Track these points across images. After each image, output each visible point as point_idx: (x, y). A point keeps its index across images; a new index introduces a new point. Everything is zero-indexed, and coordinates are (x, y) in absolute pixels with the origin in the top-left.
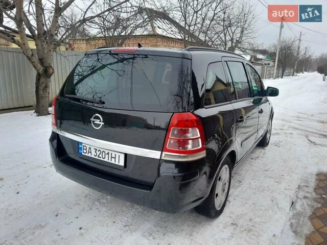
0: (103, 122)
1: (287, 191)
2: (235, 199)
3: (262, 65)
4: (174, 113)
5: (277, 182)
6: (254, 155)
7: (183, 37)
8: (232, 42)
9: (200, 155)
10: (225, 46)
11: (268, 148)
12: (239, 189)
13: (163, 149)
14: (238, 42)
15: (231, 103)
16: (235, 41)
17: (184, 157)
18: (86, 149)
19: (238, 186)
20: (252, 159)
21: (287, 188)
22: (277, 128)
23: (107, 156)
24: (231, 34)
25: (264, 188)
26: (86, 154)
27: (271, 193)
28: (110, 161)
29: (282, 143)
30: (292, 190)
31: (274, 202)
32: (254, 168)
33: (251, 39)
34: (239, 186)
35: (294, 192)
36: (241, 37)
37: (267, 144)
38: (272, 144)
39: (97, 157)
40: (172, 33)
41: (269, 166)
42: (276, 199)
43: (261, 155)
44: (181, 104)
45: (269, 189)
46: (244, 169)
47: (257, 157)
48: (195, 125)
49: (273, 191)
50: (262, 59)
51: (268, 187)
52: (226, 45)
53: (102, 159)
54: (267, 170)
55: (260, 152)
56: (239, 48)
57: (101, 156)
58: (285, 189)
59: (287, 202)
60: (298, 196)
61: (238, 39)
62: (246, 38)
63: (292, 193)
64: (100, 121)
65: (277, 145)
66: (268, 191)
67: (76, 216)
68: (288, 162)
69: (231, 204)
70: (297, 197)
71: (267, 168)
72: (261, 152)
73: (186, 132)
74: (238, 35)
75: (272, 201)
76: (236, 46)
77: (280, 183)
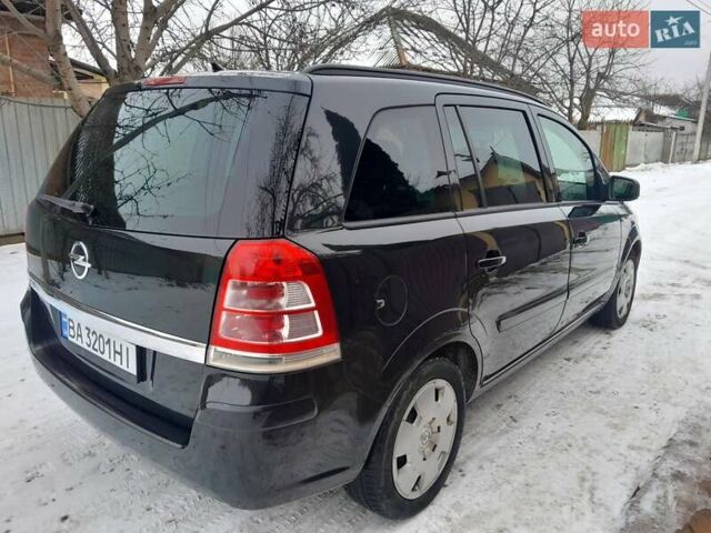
0: (89, 262)
1: (633, 453)
2: (481, 467)
3: (663, 130)
4: (237, 240)
5: (615, 426)
6: (577, 350)
7: (462, 68)
8: (588, 78)
9: (322, 355)
10: (572, 86)
11: (620, 334)
12: (502, 441)
13: (210, 338)
14: (601, 76)
15: (456, 217)
16: (594, 75)
17: (271, 362)
18: (73, 328)
19: (505, 432)
20: (568, 360)
21: (637, 444)
22: (663, 281)
23: (107, 347)
24: (586, 60)
25: (570, 441)
26: (74, 340)
27: (590, 456)
28: (112, 361)
29: (662, 321)
30: (649, 450)
31: (587, 485)
32: (566, 385)
33: (633, 70)
34: (507, 432)
35: (651, 459)
36: (609, 66)
37: (620, 323)
38: (635, 323)
39: (90, 349)
40: (434, 58)
41: (607, 381)
42: (594, 474)
43: (597, 350)
44: (269, 209)
45: (585, 445)
46: (537, 385)
47: (584, 356)
48: (299, 273)
49: (595, 451)
50: (665, 117)
51: (583, 439)
52: (572, 83)
53: (98, 354)
54: (598, 392)
55: (594, 341)
56: (605, 90)
57: (97, 346)
58: (632, 448)
59: (625, 485)
60: (658, 471)
61: (602, 71)
62: (622, 66)
63: (644, 461)
64: (84, 260)
65: (648, 325)
66: (581, 449)
67: (69, 487)
68: (663, 372)
69: (465, 481)
70: (655, 475)
71: (599, 386)
72: (599, 342)
73: (274, 293)
74: (604, 62)
75: (583, 480)
76: (597, 87)
77: (623, 429)
